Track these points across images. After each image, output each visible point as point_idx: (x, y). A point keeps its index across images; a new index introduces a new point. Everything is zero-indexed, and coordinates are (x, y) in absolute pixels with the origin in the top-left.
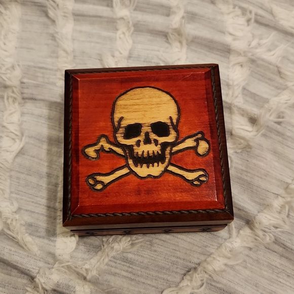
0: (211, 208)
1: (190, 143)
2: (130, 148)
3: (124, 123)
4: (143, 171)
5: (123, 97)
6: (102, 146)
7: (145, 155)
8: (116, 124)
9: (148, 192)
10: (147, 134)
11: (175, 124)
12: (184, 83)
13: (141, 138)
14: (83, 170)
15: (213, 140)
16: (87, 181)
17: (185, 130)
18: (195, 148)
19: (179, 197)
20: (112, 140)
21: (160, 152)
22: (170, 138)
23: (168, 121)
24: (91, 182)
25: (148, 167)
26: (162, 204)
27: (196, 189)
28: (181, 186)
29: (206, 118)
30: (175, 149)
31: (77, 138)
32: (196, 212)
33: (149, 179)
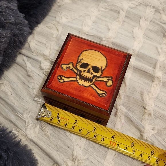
0: (102, 108)
1: (105, 79)
2: (80, 71)
3: (82, 61)
4: (81, 82)
5: (87, 51)
6: (70, 66)
7: (85, 77)
8: (79, 60)
9: (80, 91)
10: (89, 69)
11: (103, 70)
12: (113, 56)
13: (87, 70)
14: (58, 73)
15: (115, 82)
16: (58, 77)
17: (105, 74)
18: (106, 82)
19: (91, 98)
20: (75, 66)
21: (91, 78)
22: (98, 75)
23: (100, 68)
24: (59, 78)
25: (84, 82)
26: (83, 98)
27: (100, 98)
28: (94, 94)
29: (116, 72)
30: (98, 79)
31: (61, 60)
32: (95, 107)
33: (82, 86)
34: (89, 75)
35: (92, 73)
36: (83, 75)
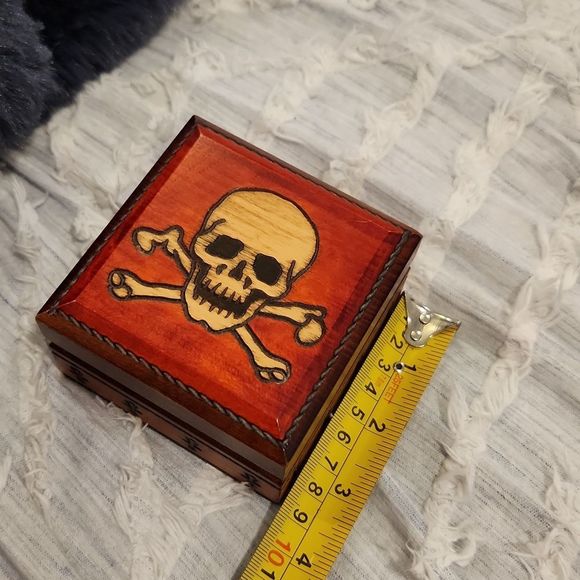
0: (262, 426)
1: (296, 314)
3: (221, 230)
4: (199, 310)
5: (246, 194)
6: (167, 241)
7: (219, 291)
8: (209, 223)
9: (187, 344)
10: (243, 264)
11: (294, 275)
12: (349, 228)
13: (231, 264)
14: (117, 258)
15: (335, 333)
16: (111, 274)
17: (302, 291)
18: (299, 326)
19: (226, 379)
20: (187, 241)
21: (243, 300)
23: (286, 266)
24: (116, 279)
25: (211, 309)
26: (195, 374)
27: (259, 384)
28: (239, 365)
29: (346, 294)
30: (268, 309)
31: (141, 209)
32: (235, 418)
33: (200, 327)
34: (236, 289)
35: (248, 282)
36: (213, 284)
